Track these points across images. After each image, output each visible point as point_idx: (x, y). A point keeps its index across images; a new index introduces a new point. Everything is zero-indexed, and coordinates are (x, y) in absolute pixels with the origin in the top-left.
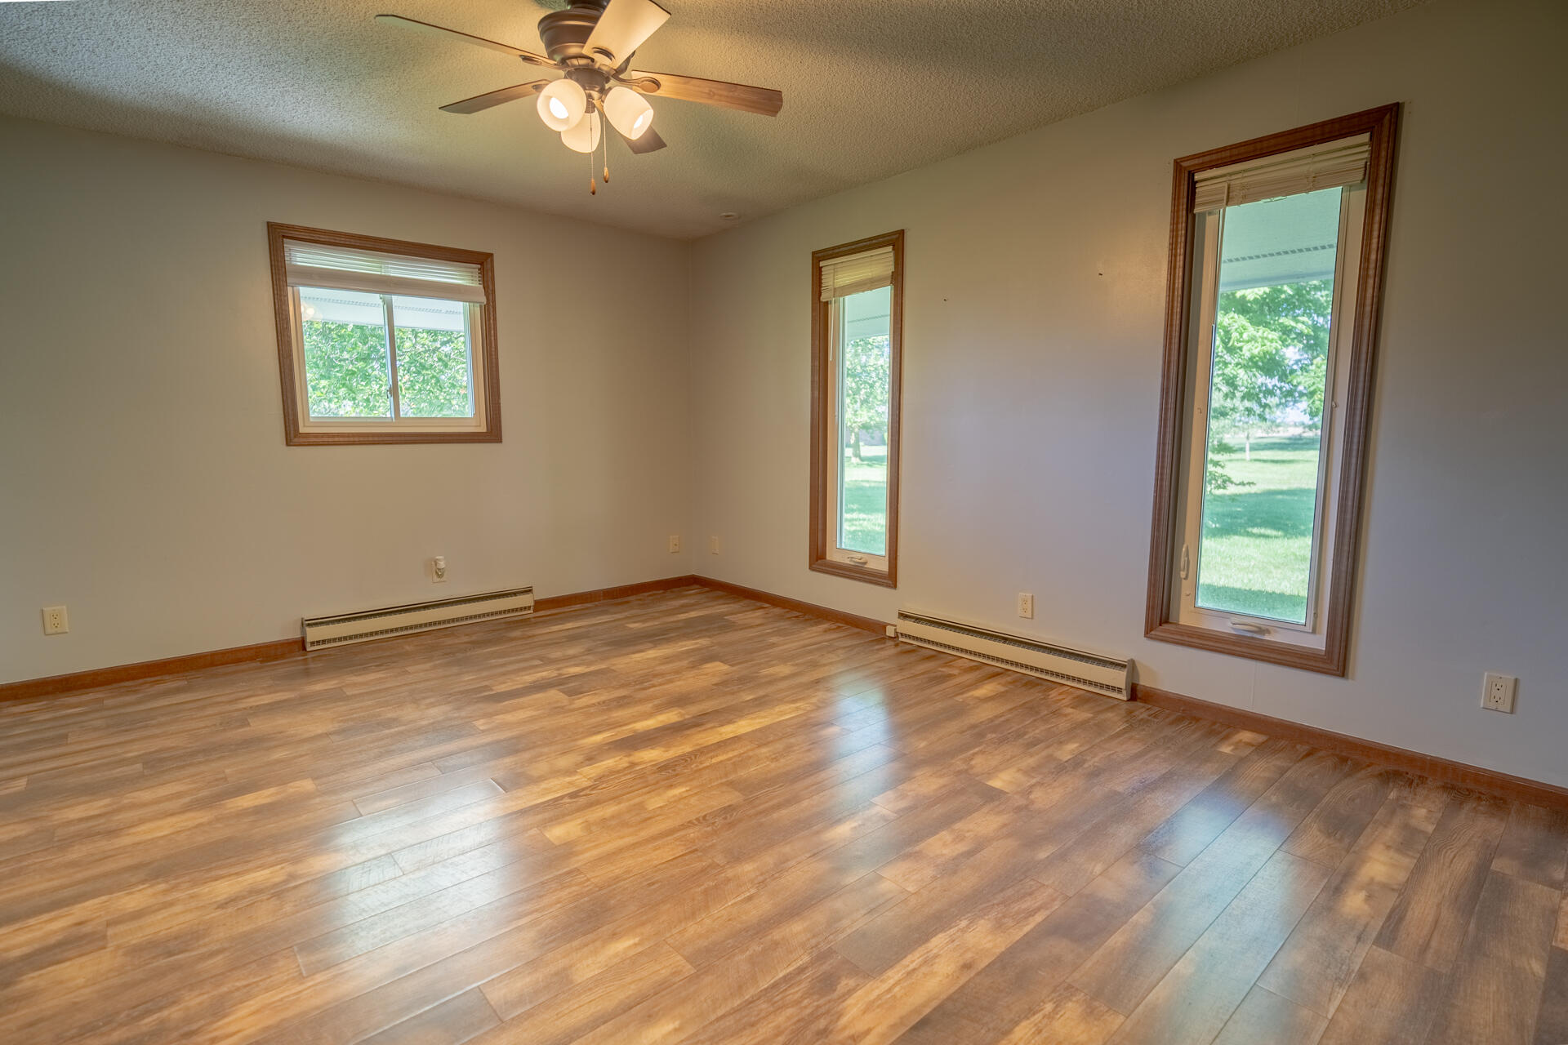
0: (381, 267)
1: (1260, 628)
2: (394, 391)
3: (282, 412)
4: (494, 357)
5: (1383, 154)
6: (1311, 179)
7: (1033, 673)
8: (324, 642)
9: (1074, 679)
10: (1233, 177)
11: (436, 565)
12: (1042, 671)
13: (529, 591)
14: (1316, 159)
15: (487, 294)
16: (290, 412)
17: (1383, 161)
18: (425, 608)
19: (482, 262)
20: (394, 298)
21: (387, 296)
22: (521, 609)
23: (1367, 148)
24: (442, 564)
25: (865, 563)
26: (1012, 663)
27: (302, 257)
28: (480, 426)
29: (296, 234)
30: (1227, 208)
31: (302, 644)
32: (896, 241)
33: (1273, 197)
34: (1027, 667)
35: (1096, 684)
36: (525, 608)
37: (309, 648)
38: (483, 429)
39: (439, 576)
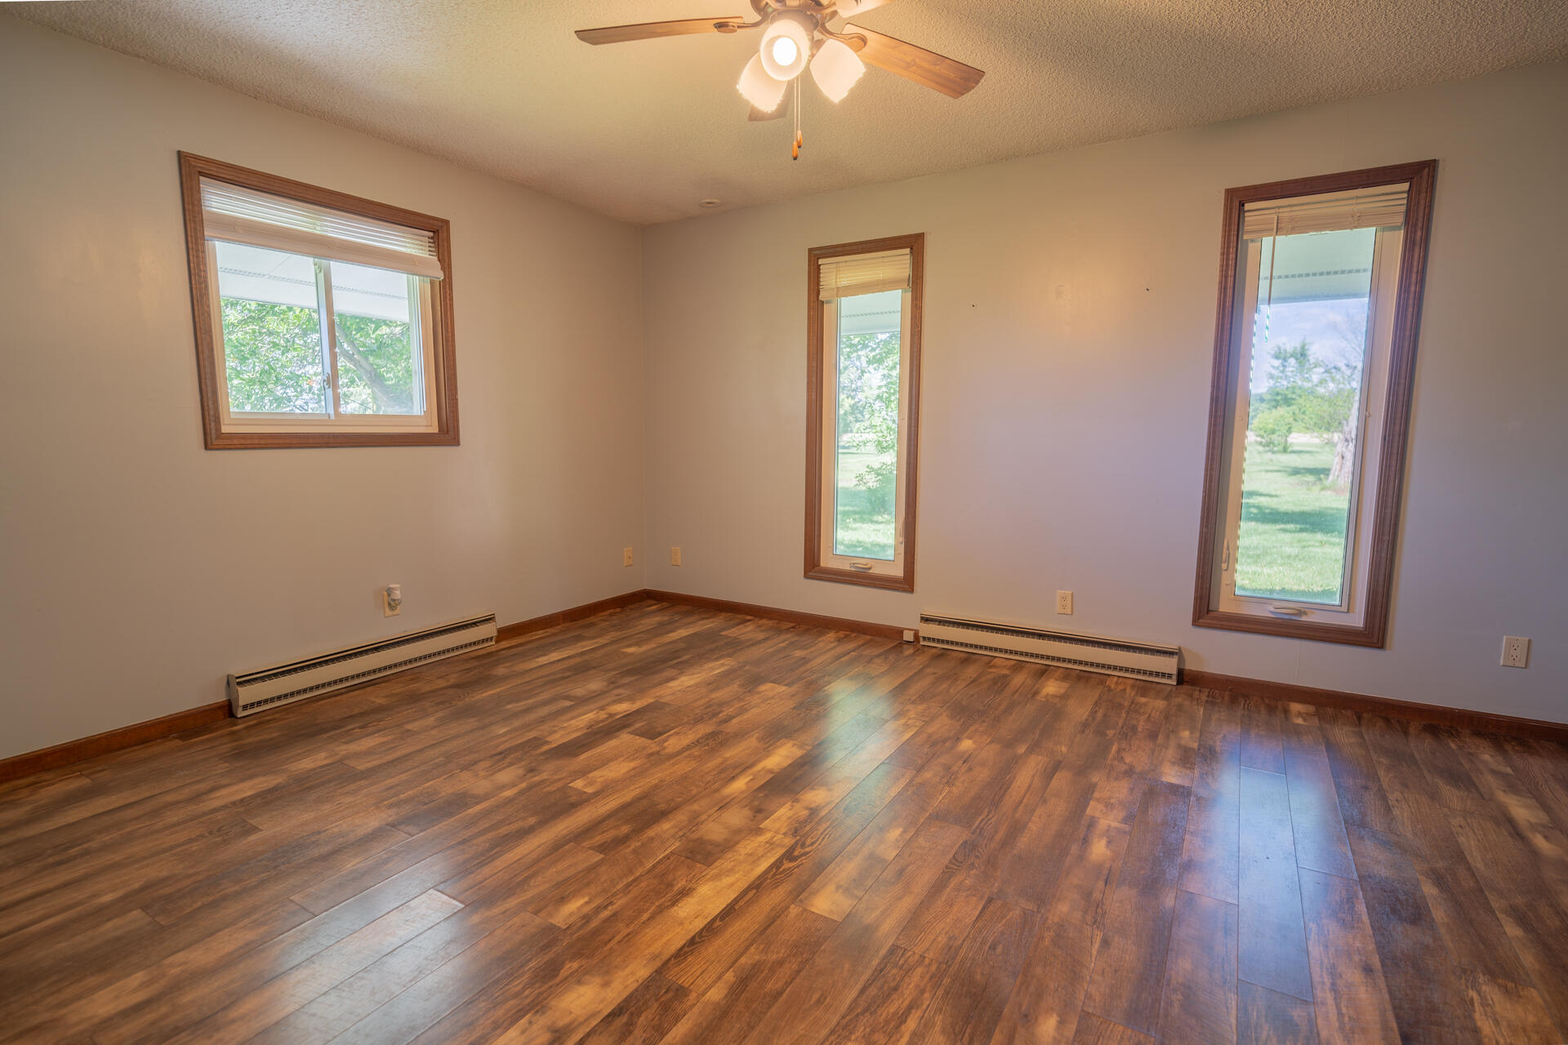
0: (314, 224)
1: (1300, 611)
2: (332, 380)
3: (199, 405)
4: (450, 343)
5: (1422, 202)
6: (1356, 218)
7: (1076, 667)
8: (259, 703)
9: (1121, 669)
10: (1281, 210)
11: (389, 595)
12: (1086, 664)
13: (489, 619)
14: (1359, 201)
15: (443, 269)
16: (211, 406)
17: (1422, 207)
18: (377, 649)
19: (437, 232)
20: (332, 263)
21: (324, 262)
22: (483, 641)
23: (1405, 195)
24: (397, 594)
25: (870, 569)
26: (1053, 658)
27: (219, 201)
28: (431, 426)
29: (214, 170)
30: (1277, 237)
31: (228, 709)
32: (914, 243)
33: (1321, 231)
34: (1070, 661)
35: (1145, 673)
36: (487, 640)
37: (241, 714)
38: (435, 430)
39: (392, 607)
